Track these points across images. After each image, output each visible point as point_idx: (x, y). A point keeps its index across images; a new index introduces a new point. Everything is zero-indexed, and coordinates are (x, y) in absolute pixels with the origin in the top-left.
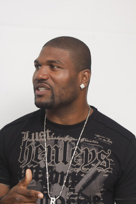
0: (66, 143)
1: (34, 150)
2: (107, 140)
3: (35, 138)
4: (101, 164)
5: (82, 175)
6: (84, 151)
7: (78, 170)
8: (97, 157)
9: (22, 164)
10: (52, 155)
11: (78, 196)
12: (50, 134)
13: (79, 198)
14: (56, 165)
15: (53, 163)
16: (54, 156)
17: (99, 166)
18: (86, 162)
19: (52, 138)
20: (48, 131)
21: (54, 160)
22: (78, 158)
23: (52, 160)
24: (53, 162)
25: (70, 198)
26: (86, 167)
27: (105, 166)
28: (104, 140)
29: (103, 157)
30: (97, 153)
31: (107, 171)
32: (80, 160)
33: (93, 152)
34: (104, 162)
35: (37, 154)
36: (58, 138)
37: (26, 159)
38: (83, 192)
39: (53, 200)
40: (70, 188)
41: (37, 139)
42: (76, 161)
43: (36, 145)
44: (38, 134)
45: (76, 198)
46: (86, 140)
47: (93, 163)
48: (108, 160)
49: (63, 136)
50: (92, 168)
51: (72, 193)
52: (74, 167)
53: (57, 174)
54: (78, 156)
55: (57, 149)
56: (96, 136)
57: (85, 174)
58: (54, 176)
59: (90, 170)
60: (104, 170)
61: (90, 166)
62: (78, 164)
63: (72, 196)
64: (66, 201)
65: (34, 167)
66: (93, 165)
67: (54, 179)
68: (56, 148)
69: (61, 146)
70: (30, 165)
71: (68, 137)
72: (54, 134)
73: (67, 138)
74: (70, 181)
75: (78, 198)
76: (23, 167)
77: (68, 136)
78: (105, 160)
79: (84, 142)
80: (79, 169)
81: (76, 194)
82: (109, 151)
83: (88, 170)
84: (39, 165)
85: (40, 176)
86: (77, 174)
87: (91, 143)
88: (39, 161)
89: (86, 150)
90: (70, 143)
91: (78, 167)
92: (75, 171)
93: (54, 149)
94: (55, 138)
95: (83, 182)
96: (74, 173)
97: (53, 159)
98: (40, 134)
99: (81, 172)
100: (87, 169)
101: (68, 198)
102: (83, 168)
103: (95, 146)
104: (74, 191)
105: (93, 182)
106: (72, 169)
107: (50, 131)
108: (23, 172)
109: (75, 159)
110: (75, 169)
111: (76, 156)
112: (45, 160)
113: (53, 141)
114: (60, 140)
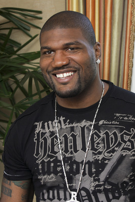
0: (83, 129)
1: (49, 141)
2: (128, 117)
3: (49, 128)
4: (125, 147)
5: (106, 162)
6: (105, 135)
7: (101, 157)
8: (119, 139)
9: (38, 159)
10: (69, 145)
11: (104, 185)
12: (65, 121)
13: (106, 187)
14: (75, 154)
15: (71, 153)
16: (71, 145)
17: (123, 149)
18: (108, 147)
19: (67, 126)
20: (62, 119)
21: (73, 149)
22: (98, 143)
23: (70, 150)
24: (72, 151)
25: (95, 189)
26: (109, 152)
27: (130, 147)
28: (126, 118)
29: (126, 138)
30: (119, 135)
31: (133, 153)
32: (101, 145)
33: (115, 134)
34: (128, 143)
35: (53, 145)
36: (74, 125)
37: (41, 153)
38: (109, 180)
39: (74, 195)
40: (94, 177)
41: (51, 129)
42: (97, 147)
43: (51, 136)
44: (52, 123)
45: (102, 188)
46: (105, 123)
47: (116, 147)
48: (133, 140)
49: (79, 121)
50: (115, 153)
51: (97, 183)
52: (95, 154)
53: (78, 164)
54: (98, 141)
55: (74, 136)
56: (116, 116)
57: (109, 160)
58: (75, 167)
59: (113, 155)
60: (130, 153)
61: (113, 151)
62: (100, 150)
63: (97, 186)
64: (91, 192)
66: (116, 149)
67: (74, 170)
69: (78, 133)
70: (46, 158)
71: (85, 122)
72: (68, 121)
73: (83, 123)
74: (94, 170)
75: (104, 187)
76: (40, 162)
77: (85, 120)
78: (129, 140)
80: (101, 155)
81: (101, 183)
82: (133, 130)
83: (112, 155)
84: (57, 157)
85: (59, 169)
86: (100, 162)
87: (112, 124)
88: (56, 153)
89: (107, 134)
90: (87, 128)
91: (100, 153)
92: (98, 158)
93: (71, 138)
94: (71, 125)
95: (108, 169)
96: (97, 161)
97: (71, 148)
98: (54, 122)
99: (104, 159)
100: (110, 155)
101: (93, 189)
102: (106, 154)
103: (116, 128)
104: (98, 180)
105: (120, 168)
106: (94, 157)
107: (64, 118)
108: (40, 167)
109: (95, 145)
110: (97, 156)
111: (96, 142)
112: (63, 151)
113: (69, 129)
114: (77, 126)
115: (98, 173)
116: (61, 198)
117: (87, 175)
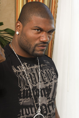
1: (23, 77)
4: (54, 78)
5: (51, 87)
8: (51, 74)
10: (33, 79)
14: (37, 85)
15: (35, 84)
18: (49, 79)
19: (29, 68)
22: (45, 77)
23: (34, 82)
26: (50, 82)
27: (56, 78)
29: (53, 73)
30: (50, 72)
32: (46, 78)
33: (48, 71)
34: (55, 76)
36: (32, 67)
37: (22, 85)
39: (39, 110)
40: (47, 97)
43: (23, 74)
44: (21, 67)
48: (55, 74)
49: (34, 66)
51: (49, 100)
52: (45, 84)
59: (52, 83)
60: (56, 81)
61: (52, 81)
62: (47, 81)
64: (47, 106)
65: (28, 89)
66: (52, 79)
68: (33, 74)
69: (35, 72)
70: (25, 88)
72: (29, 65)
73: (36, 66)
74: (46, 93)
76: (22, 90)
79: (43, 66)
81: (51, 100)
86: (48, 88)
87: (45, 66)
89: (46, 71)
90: (38, 69)
91: (47, 83)
92: (47, 86)
96: (47, 87)
99: (50, 86)
101: (48, 104)
104: (49, 98)
106: (45, 85)
107: (27, 63)
108: (22, 93)
109: (44, 78)
110: (46, 85)
111: (44, 77)
112: (31, 83)
113: (31, 70)
114: (33, 68)
115: (48, 94)
116: (33, 112)
117: (44, 96)
